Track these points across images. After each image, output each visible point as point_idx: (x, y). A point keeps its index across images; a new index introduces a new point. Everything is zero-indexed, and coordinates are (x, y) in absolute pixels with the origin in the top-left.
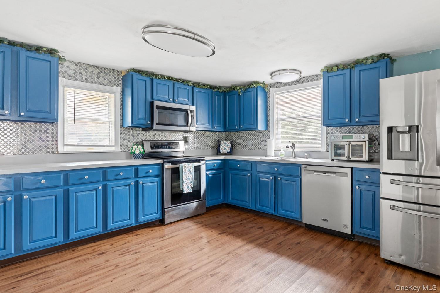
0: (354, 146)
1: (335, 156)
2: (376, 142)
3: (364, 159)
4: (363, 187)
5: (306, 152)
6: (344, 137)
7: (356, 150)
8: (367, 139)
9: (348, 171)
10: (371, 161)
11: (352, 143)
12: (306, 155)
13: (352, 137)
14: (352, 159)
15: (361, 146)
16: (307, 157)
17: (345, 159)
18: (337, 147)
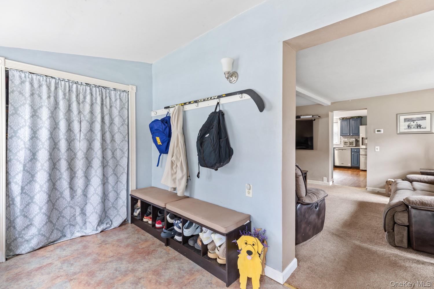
0: (351, 142)
1: (345, 145)
2: (358, 141)
3: (354, 146)
6: (347, 140)
8: (355, 140)
9: (350, 149)
10: (356, 146)
13: (350, 140)
14: (350, 146)
15: (353, 142)
17: (348, 146)
18: (345, 143)
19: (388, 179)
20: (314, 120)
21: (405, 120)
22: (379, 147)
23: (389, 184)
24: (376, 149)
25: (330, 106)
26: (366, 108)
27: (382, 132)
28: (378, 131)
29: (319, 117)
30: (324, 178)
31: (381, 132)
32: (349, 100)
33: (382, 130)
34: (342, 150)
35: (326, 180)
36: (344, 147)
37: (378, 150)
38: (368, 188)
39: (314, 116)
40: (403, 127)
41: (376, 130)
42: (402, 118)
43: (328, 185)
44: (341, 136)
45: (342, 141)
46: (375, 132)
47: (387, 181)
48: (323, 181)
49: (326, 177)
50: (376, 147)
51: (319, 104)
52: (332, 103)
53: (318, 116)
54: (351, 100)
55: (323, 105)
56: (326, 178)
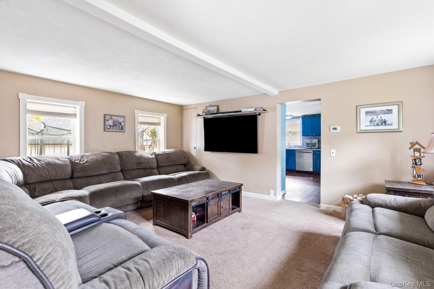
0: (313, 143)
1: (307, 147)
2: (320, 142)
3: (316, 148)
4: (317, 156)
5: (294, 146)
6: (310, 140)
7: (314, 145)
8: (317, 141)
9: (312, 151)
10: (318, 148)
11: (312, 142)
12: (294, 147)
13: (312, 140)
14: (312, 148)
15: (315, 143)
16: (295, 148)
17: (310, 148)
18: (307, 144)
19: (345, 196)
20: (259, 114)
21: (367, 113)
22: (335, 150)
23: (346, 202)
24: (332, 153)
25: (277, 95)
26: (319, 98)
27: (339, 130)
28: (335, 129)
29: (264, 110)
30: (271, 191)
31: (337, 130)
32: (300, 88)
33: (339, 128)
34: (304, 152)
35: (273, 193)
36: (306, 149)
37: (334, 155)
38: (322, 205)
39: (256, 109)
40: (364, 123)
41: (332, 127)
42: (363, 111)
43: (275, 200)
44: (304, 137)
45: (305, 142)
46: (330, 130)
47: (343, 198)
48: (270, 195)
49: (273, 189)
50: (332, 151)
51: (265, 94)
52: (280, 93)
53: (262, 109)
54: (302, 88)
55: (269, 94)
56: (273, 191)
